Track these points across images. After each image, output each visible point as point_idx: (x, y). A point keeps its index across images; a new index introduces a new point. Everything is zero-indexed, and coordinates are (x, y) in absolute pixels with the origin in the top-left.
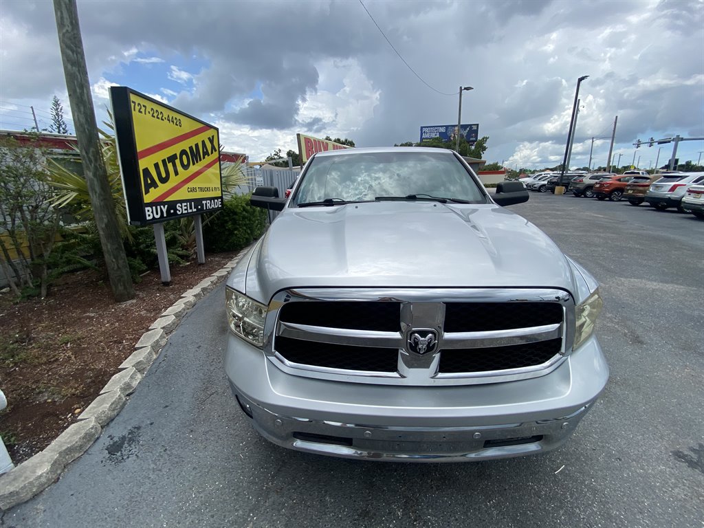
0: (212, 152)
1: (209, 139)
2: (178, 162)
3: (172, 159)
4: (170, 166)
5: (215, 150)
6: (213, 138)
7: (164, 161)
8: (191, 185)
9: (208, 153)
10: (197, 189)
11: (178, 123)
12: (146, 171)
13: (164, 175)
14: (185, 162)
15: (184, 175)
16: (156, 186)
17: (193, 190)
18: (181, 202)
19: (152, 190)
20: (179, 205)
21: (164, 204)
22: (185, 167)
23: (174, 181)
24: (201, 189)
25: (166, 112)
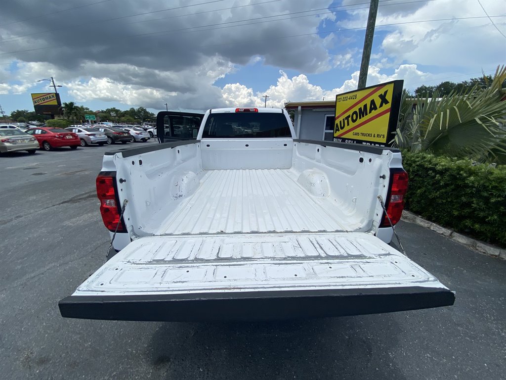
0: (381, 106)
1: (381, 96)
2: (350, 119)
3: (347, 118)
4: (346, 121)
5: (387, 102)
6: (386, 93)
7: (344, 120)
8: (355, 131)
9: (375, 108)
10: (360, 134)
11: (355, 98)
12: (337, 124)
13: (342, 126)
14: (354, 118)
15: (352, 125)
16: (339, 130)
17: (357, 134)
18: (348, 139)
19: (337, 132)
20: (347, 140)
21: (340, 138)
22: (354, 121)
23: (347, 128)
24: (363, 134)
25: (348, 95)
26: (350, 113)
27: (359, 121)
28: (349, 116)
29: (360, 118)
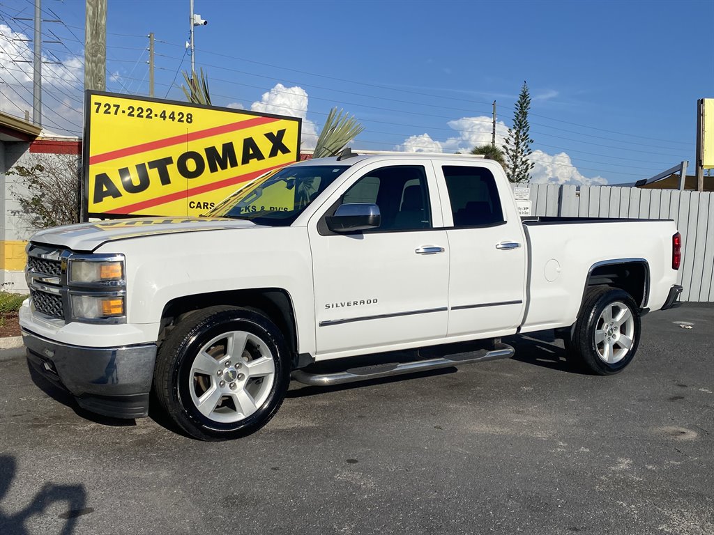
0: (273, 153)
1: (269, 136)
2: (172, 169)
3: (162, 165)
4: (153, 172)
5: (285, 150)
6: (281, 133)
8: (200, 198)
9: (259, 156)
11: (185, 119)
12: (102, 178)
13: (137, 183)
14: (192, 168)
16: (116, 195)
19: (108, 199)
22: (189, 174)
23: (158, 191)
26: (175, 152)
27: (207, 177)
28: (169, 160)
29: (213, 169)
